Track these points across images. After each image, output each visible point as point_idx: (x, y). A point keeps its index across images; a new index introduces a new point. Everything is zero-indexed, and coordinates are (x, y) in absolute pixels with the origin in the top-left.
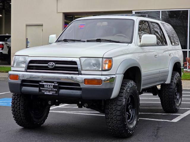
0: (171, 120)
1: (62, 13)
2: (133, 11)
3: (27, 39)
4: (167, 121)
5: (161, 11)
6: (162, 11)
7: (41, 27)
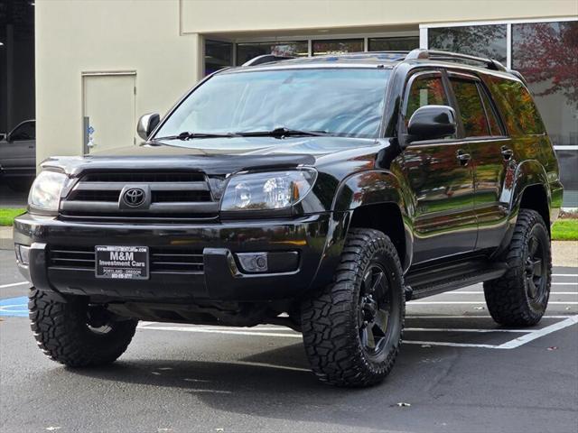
0: (498, 345)
1: (197, 35)
2: (421, 26)
3: (86, 120)
4: (488, 349)
5: (509, 23)
6: (512, 25)
7: (129, 80)
